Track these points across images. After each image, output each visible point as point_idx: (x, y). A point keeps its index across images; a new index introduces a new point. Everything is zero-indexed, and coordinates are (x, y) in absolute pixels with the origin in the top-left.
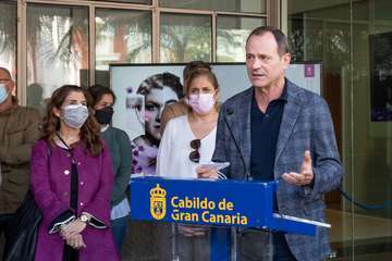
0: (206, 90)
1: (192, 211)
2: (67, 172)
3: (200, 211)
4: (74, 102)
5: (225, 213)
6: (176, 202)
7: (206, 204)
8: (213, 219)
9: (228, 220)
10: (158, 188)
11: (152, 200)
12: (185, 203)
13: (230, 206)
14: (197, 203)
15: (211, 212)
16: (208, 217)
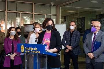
0: (38, 27)
1: (29, 50)
2: (11, 44)
3: (30, 50)
4: (13, 31)
5: (35, 50)
6: (26, 48)
7: (32, 49)
8: (33, 52)
9: (36, 52)
10: (22, 46)
11: (21, 48)
12: (28, 49)
13: (36, 49)
14: (30, 49)
15: (33, 50)
16: (32, 51)
